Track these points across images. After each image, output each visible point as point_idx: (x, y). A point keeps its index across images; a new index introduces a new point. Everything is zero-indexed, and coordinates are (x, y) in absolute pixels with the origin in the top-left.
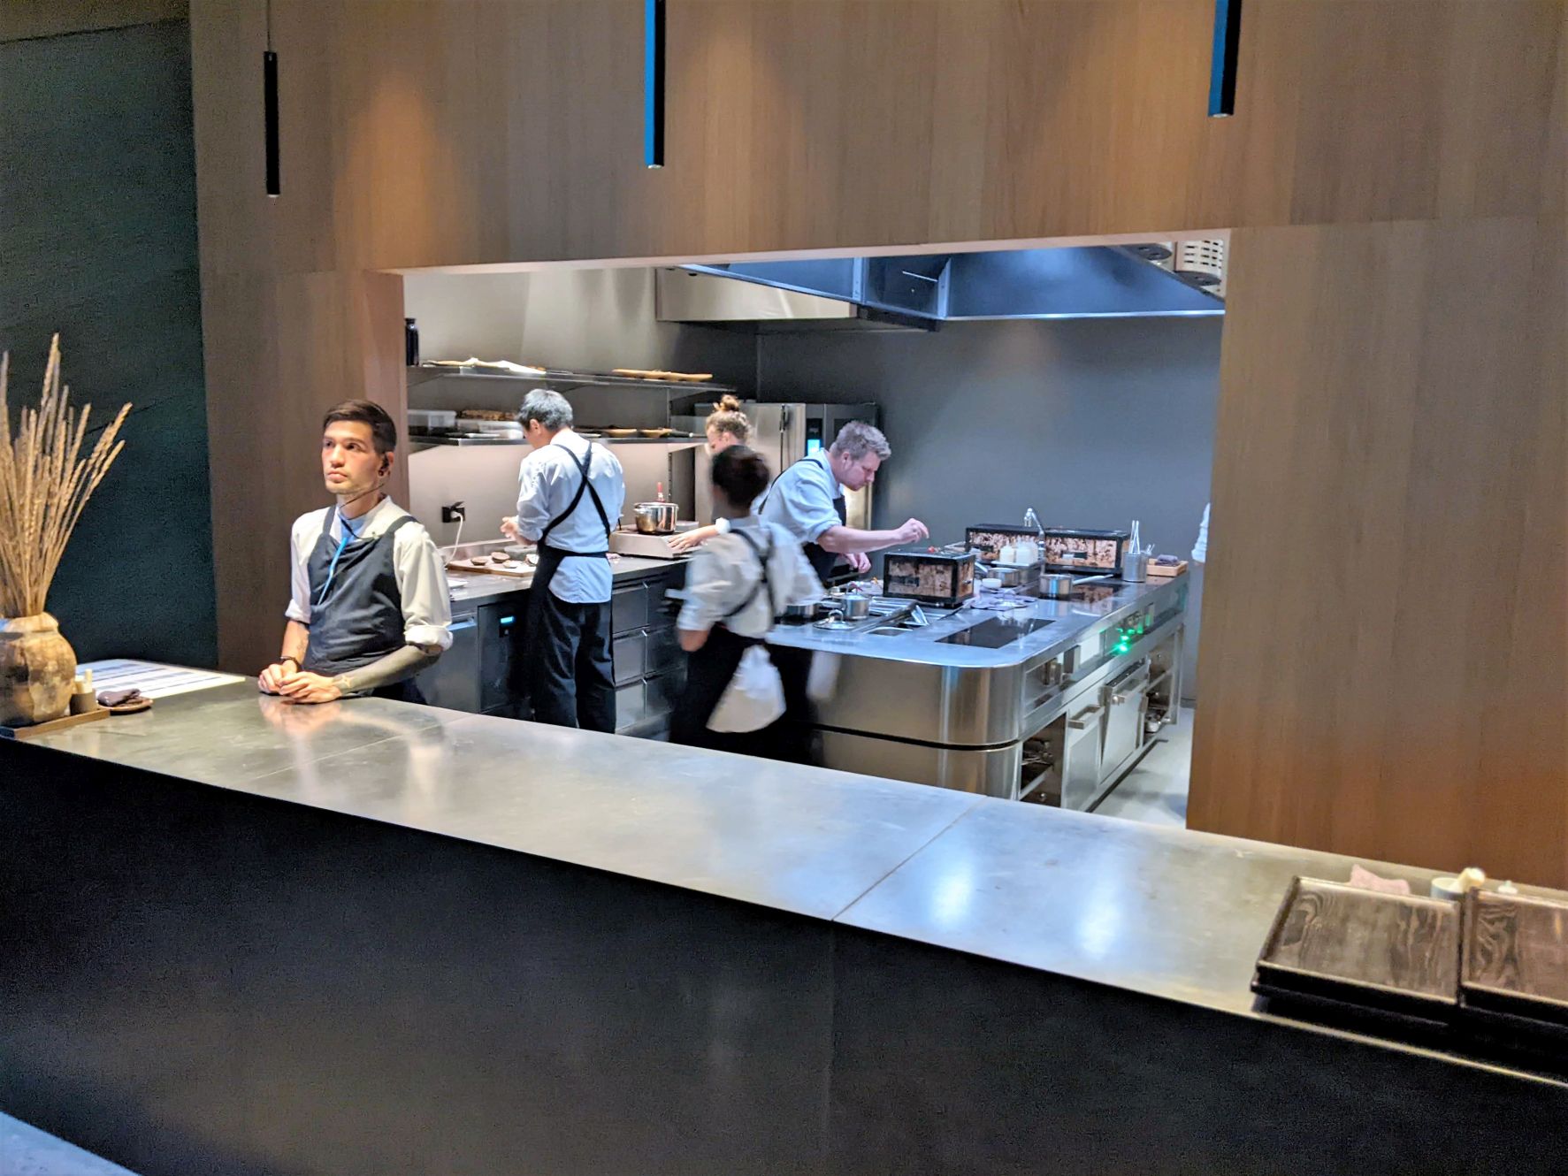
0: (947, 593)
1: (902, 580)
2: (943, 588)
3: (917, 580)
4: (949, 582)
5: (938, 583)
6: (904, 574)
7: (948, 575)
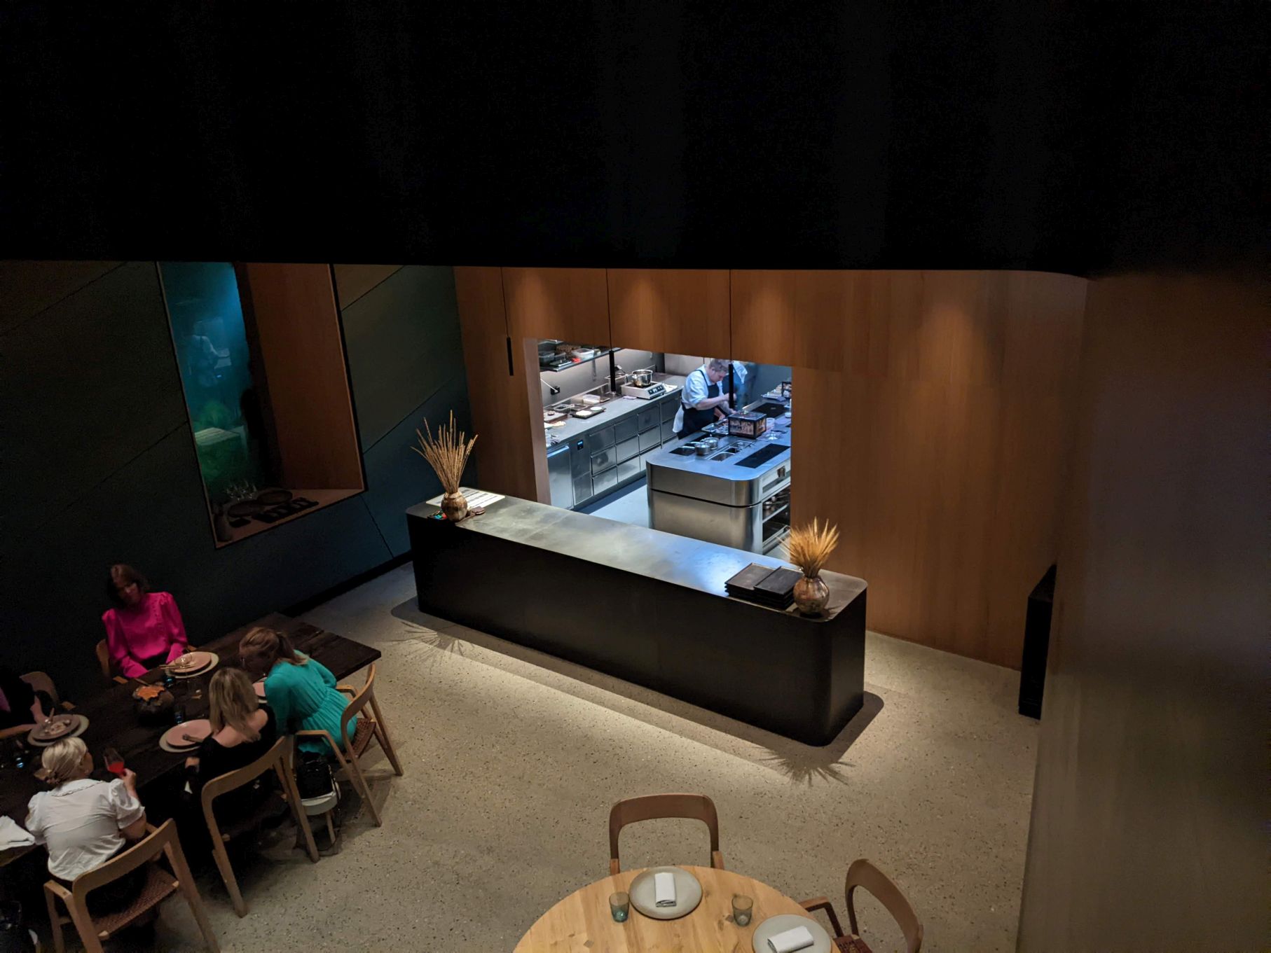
0: (752, 433)
1: (735, 427)
2: (750, 431)
3: (741, 428)
4: (752, 429)
5: (749, 429)
6: (736, 424)
7: (752, 427)
